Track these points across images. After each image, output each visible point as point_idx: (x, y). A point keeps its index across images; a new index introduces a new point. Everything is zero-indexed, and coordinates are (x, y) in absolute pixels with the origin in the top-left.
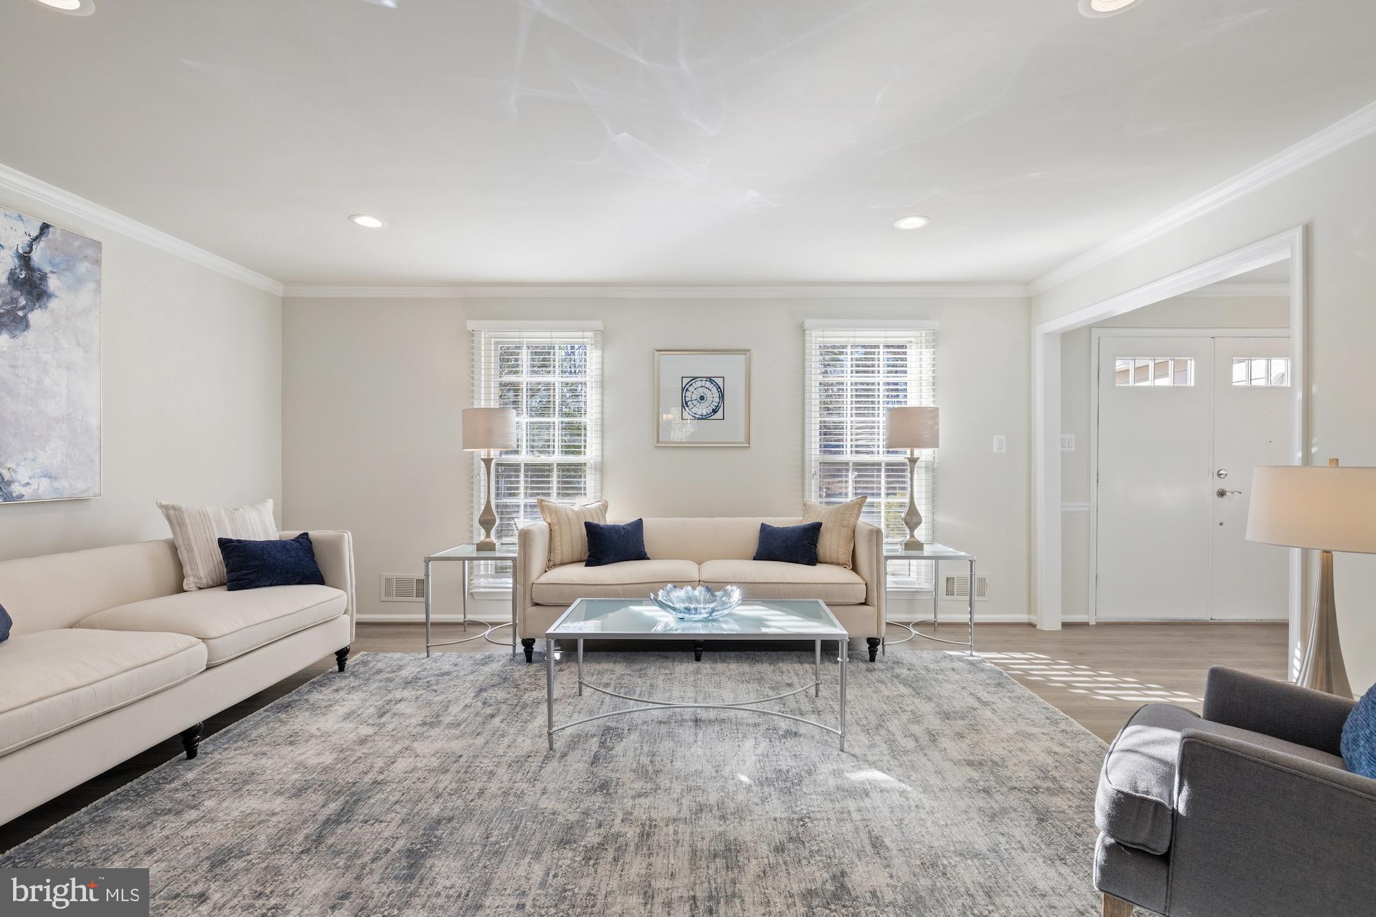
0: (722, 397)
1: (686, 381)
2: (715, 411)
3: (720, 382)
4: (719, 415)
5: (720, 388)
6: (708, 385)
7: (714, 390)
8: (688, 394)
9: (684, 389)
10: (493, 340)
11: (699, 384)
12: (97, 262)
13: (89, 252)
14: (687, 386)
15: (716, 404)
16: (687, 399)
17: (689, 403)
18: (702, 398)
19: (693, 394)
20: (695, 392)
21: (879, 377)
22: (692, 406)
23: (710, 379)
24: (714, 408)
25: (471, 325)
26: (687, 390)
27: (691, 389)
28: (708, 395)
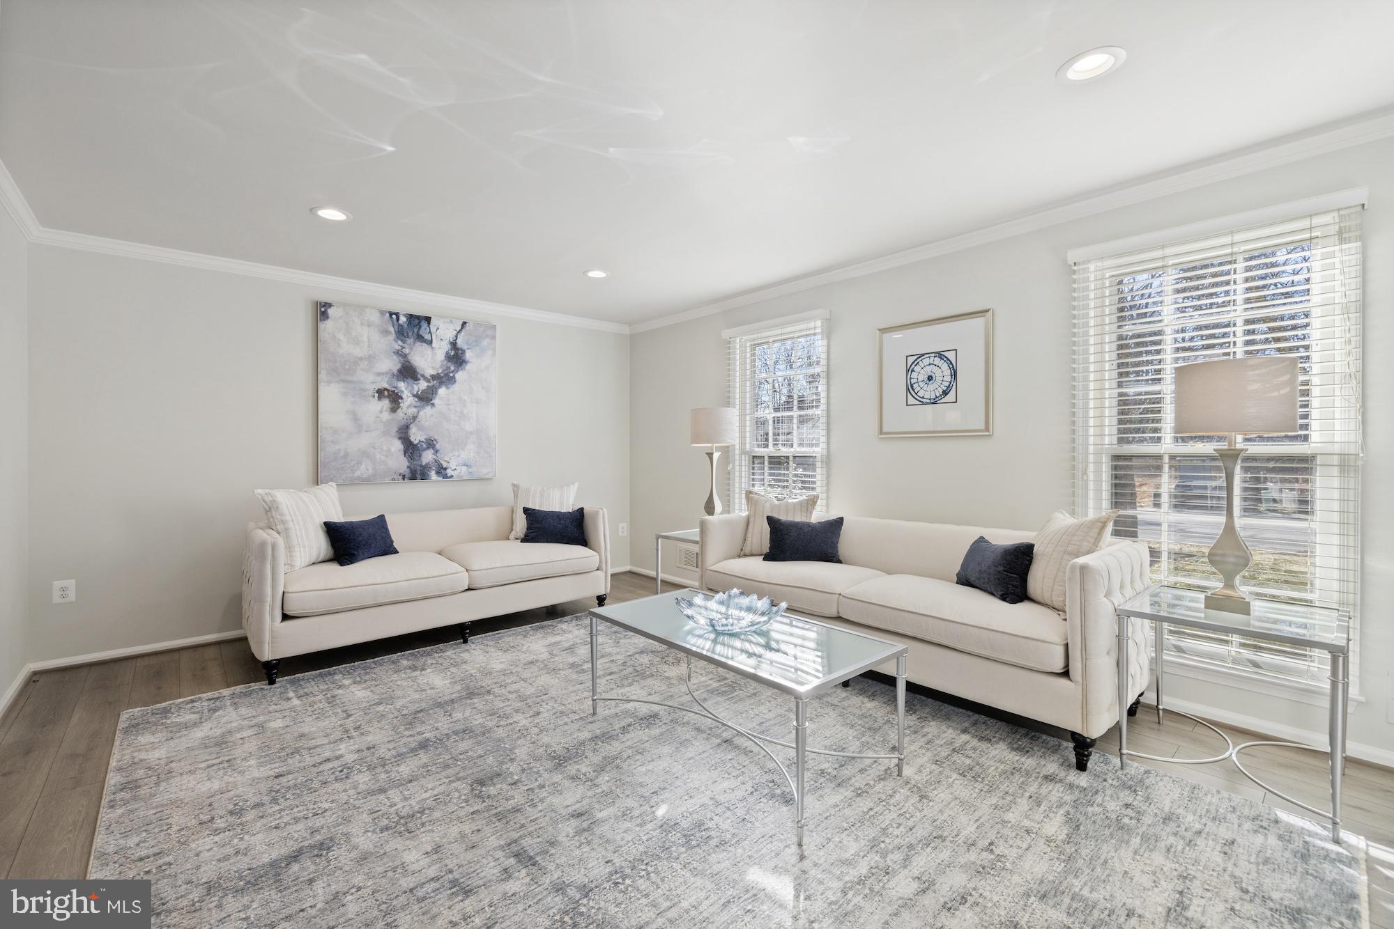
0: (954, 374)
1: (911, 360)
2: (945, 393)
3: (951, 355)
4: (951, 397)
5: (951, 363)
6: (937, 361)
7: (945, 366)
8: (914, 375)
9: (910, 370)
10: (748, 345)
11: (926, 361)
12: (494, 338)
13: (489, 332)
14: (913, 366)
15: (947, 384)
16: (913, 381)
17: (915, 386)
18: (930, 378)
19: (920, 375)
20: (922, 371)
21: (1235, 311)
22: (919, 389)
23: (940, 355)
24: (945, 388)
25: (726, 334)
26: (913, 371)
27: (917, 369)
28: (938, 374)
